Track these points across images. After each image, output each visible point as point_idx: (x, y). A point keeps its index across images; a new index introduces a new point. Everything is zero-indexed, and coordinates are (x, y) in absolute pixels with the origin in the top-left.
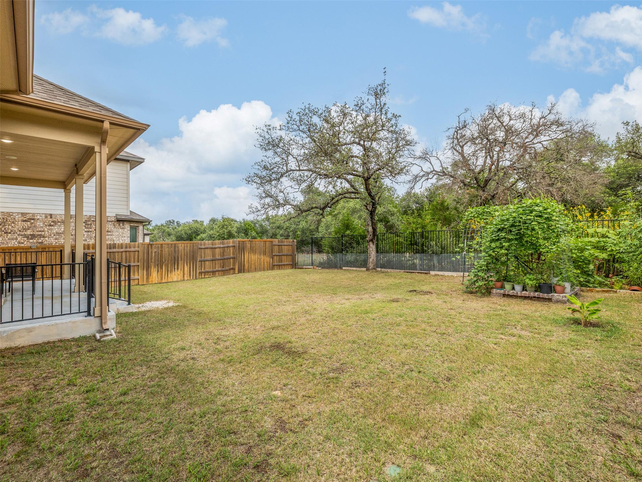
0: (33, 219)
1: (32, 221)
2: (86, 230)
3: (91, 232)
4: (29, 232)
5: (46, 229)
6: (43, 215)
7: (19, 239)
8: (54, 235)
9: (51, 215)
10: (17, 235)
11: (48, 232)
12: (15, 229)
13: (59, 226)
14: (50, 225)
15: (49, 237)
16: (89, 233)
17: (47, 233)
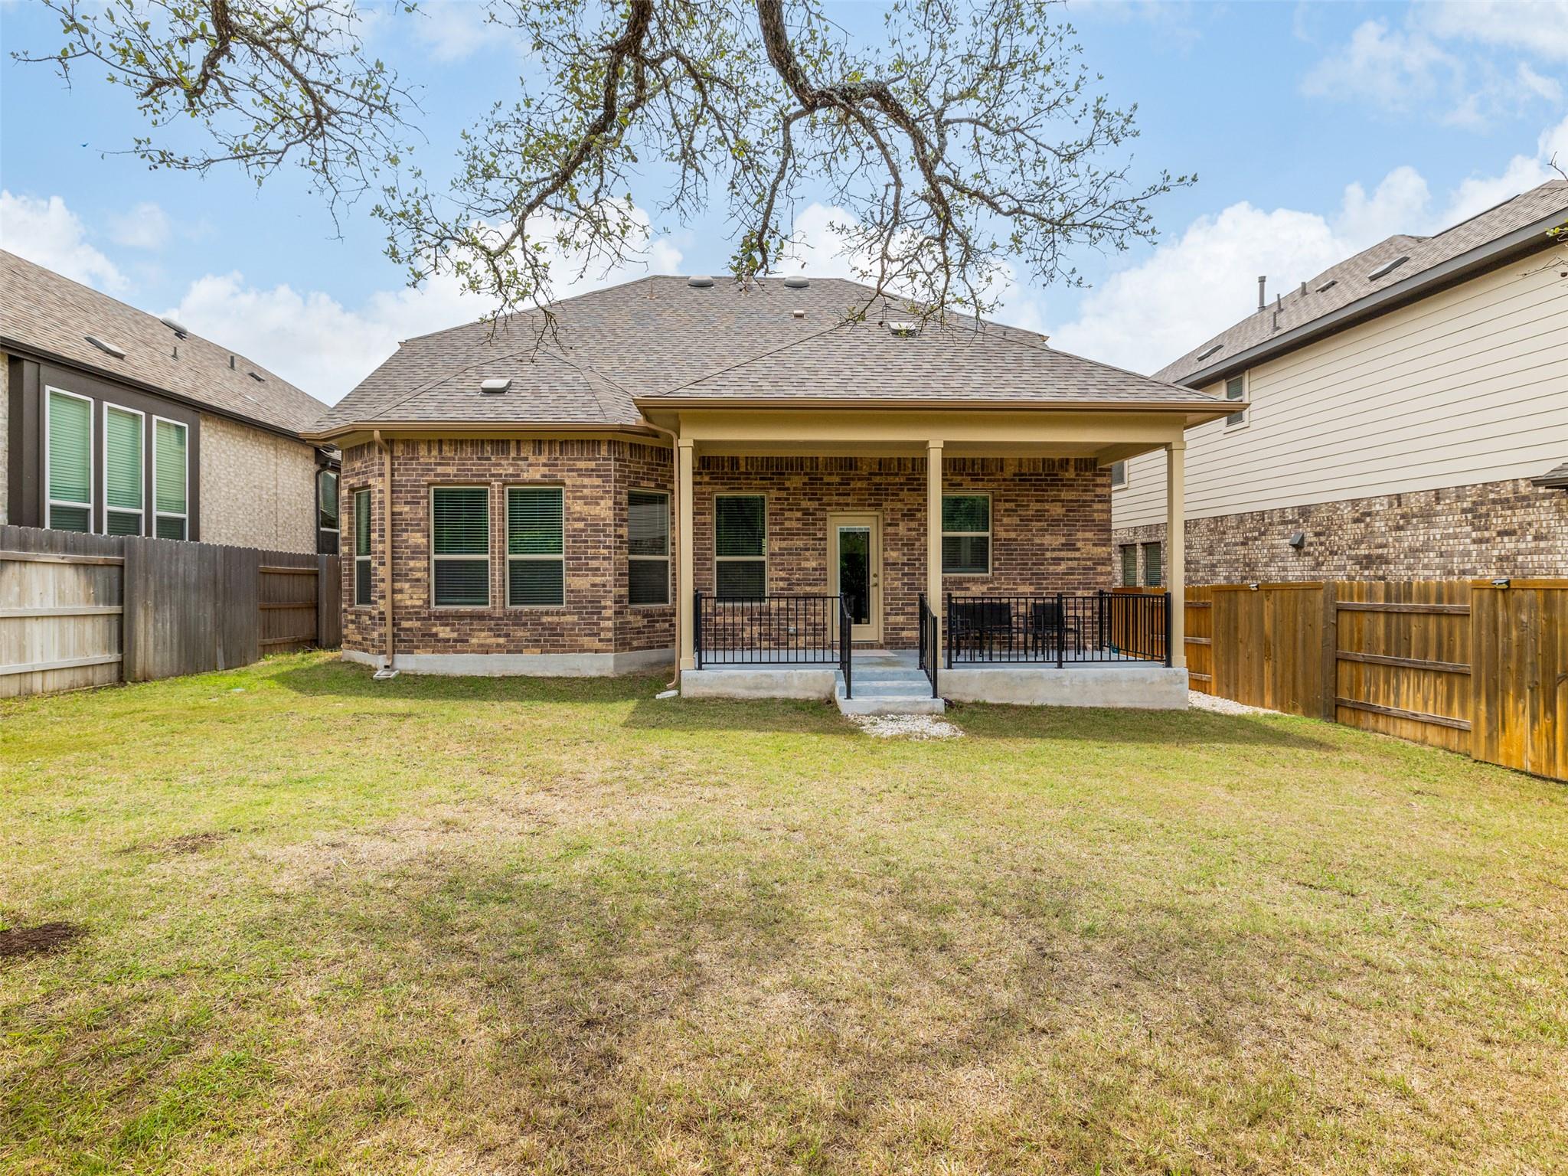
0: (1369, 514)
1: (1368, 519)
2: (1474, 535)
3: (1487, 541)
4: (1363, 551)
5: (1391, 539)
6: (1386, 501)
7: (1348, 568)
8: (1406, 557)
9: (1399, 497)
10: (1345, 557)
11: (1394, 547)
12: (1344, 543)
13: (1416, 528)
14: (1399, 528)
15: (1396, 563)
16: (1484, 547)
17: (1391, 550)
